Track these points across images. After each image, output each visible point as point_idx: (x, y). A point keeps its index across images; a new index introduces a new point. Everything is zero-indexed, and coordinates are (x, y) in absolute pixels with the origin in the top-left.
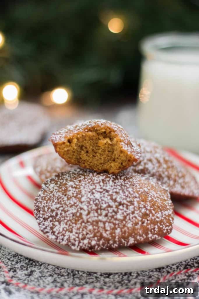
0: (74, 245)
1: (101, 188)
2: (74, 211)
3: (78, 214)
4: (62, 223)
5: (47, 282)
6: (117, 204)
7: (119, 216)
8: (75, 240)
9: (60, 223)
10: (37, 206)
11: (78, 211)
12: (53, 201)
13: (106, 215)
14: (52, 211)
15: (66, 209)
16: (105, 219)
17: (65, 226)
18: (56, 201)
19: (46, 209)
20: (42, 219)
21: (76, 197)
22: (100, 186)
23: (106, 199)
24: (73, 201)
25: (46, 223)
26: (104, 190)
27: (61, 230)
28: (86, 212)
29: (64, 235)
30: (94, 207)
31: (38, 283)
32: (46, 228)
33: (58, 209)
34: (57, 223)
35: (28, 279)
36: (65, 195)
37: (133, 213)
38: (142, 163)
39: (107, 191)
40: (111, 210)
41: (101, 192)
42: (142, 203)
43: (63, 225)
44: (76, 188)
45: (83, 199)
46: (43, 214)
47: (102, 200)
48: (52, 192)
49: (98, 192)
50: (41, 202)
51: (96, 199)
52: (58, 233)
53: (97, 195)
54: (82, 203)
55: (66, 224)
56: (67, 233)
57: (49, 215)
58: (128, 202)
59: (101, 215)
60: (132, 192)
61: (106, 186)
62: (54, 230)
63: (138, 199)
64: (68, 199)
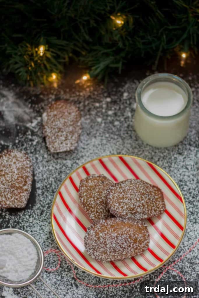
0: (104, 260)
1: (116, 242)
2: (104, 250)
3: (105, 252)
4: (98, 252)
5: (93, 278)
6: (123, 249)
7: (124, 253)
8: (104, 259)
9: (97, 252)
10: (86, 242)
11: (105, 250)
12: (93, 241)
13: (118, 254)
14: (93, 246)
15: (100, 248)
16: (117, 255)
17: (99, 253)
18: (94, 242)
19: (90, 244)
20: (88, 249)
21: (104, 244)
22: (115, 240)
23: (118, 248)
24: (103, 245)
25: (91, 251)
26: (117, 242)
27: (98, 255)
28: (109, 252)
29: (99, 257)
30: (112, 250)
31: (88, 279)
32: (90, 253)
33: (96, 246)
34: (95, 252)
35: (84, 275)
36: (99, 241)
37: (130, 250)
38: (135, 209)
39: (119, 243)
40: (120, 252)
41: (115, 244)
42: (135, 244)
43: (98, 253)
44: (104, 238)
45: (108, 246)
46: (89, 247)
47: (116, 248)
48: (92, 236)
49: (114, 243)
50: (87, 241)
51: (113, 247)
52: (97, 255)
53: (114, 245)
54: (107, 247)
55: (100, 253)
56: (100, 256)
57: (92, 247)
58: (128, 246)
59: (116, 253)
60: (130, 241)
61: (118, 240)
62: (95, 254)
63: (133, 243)
64: (101, 243)
